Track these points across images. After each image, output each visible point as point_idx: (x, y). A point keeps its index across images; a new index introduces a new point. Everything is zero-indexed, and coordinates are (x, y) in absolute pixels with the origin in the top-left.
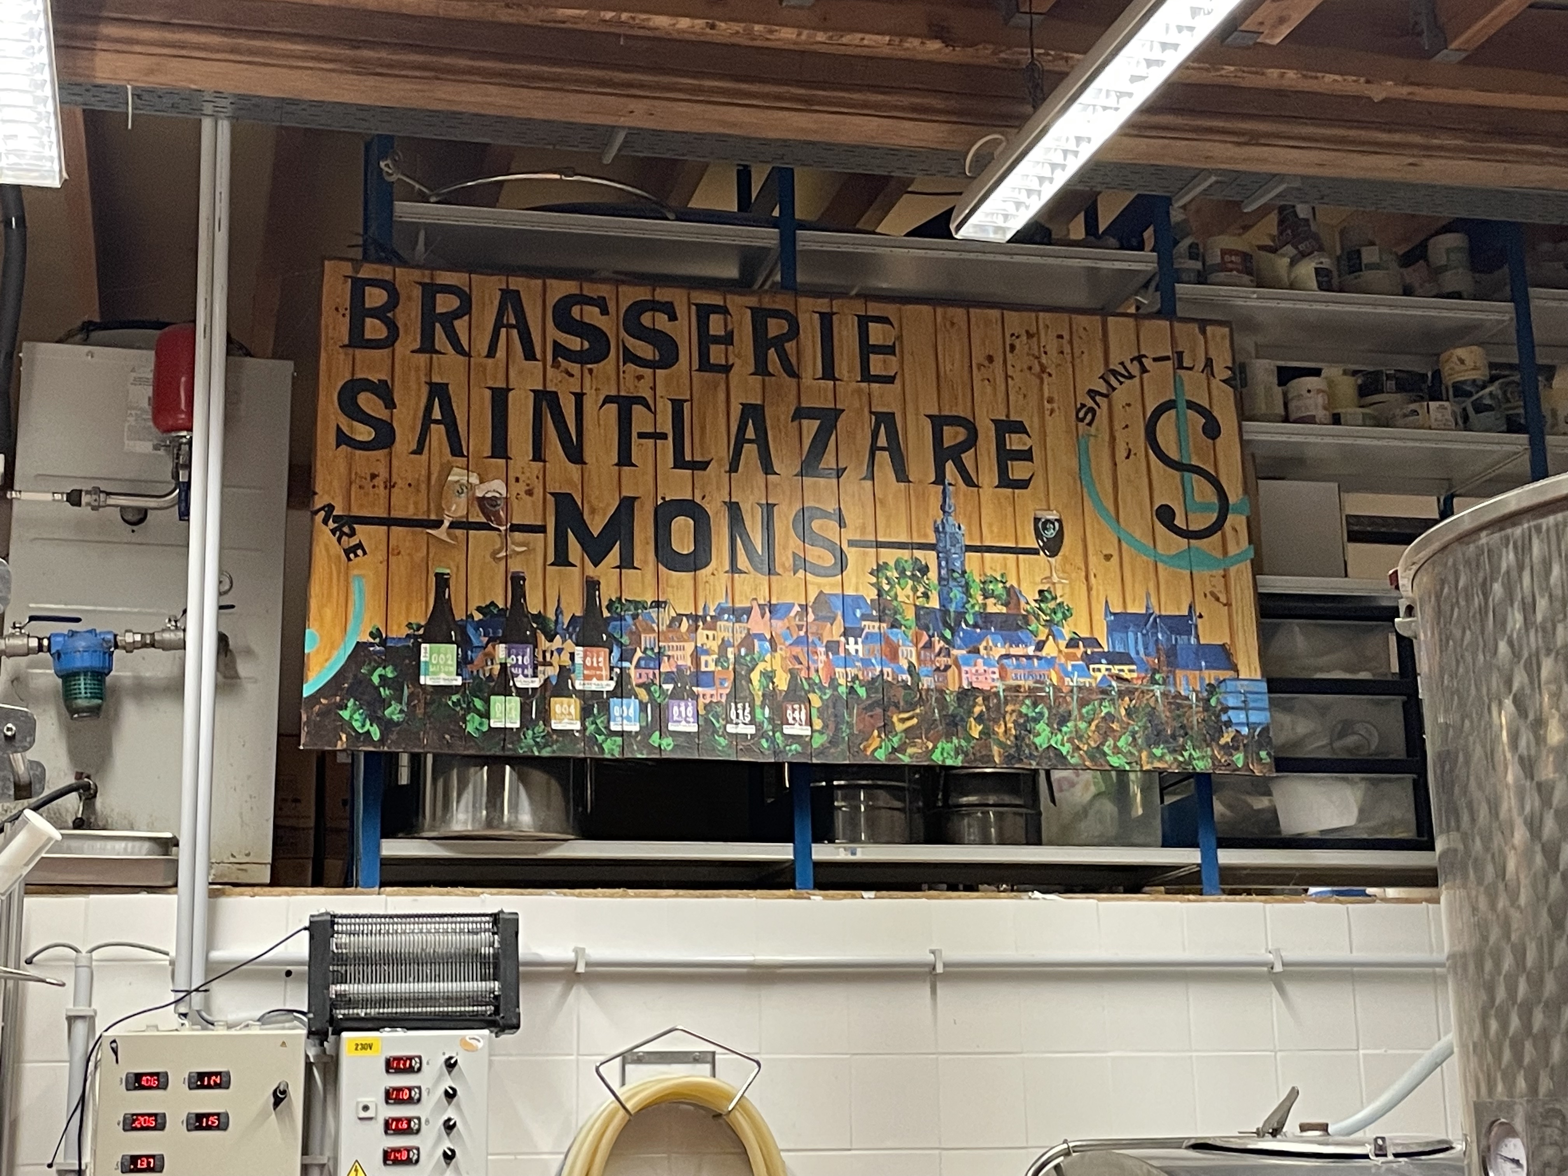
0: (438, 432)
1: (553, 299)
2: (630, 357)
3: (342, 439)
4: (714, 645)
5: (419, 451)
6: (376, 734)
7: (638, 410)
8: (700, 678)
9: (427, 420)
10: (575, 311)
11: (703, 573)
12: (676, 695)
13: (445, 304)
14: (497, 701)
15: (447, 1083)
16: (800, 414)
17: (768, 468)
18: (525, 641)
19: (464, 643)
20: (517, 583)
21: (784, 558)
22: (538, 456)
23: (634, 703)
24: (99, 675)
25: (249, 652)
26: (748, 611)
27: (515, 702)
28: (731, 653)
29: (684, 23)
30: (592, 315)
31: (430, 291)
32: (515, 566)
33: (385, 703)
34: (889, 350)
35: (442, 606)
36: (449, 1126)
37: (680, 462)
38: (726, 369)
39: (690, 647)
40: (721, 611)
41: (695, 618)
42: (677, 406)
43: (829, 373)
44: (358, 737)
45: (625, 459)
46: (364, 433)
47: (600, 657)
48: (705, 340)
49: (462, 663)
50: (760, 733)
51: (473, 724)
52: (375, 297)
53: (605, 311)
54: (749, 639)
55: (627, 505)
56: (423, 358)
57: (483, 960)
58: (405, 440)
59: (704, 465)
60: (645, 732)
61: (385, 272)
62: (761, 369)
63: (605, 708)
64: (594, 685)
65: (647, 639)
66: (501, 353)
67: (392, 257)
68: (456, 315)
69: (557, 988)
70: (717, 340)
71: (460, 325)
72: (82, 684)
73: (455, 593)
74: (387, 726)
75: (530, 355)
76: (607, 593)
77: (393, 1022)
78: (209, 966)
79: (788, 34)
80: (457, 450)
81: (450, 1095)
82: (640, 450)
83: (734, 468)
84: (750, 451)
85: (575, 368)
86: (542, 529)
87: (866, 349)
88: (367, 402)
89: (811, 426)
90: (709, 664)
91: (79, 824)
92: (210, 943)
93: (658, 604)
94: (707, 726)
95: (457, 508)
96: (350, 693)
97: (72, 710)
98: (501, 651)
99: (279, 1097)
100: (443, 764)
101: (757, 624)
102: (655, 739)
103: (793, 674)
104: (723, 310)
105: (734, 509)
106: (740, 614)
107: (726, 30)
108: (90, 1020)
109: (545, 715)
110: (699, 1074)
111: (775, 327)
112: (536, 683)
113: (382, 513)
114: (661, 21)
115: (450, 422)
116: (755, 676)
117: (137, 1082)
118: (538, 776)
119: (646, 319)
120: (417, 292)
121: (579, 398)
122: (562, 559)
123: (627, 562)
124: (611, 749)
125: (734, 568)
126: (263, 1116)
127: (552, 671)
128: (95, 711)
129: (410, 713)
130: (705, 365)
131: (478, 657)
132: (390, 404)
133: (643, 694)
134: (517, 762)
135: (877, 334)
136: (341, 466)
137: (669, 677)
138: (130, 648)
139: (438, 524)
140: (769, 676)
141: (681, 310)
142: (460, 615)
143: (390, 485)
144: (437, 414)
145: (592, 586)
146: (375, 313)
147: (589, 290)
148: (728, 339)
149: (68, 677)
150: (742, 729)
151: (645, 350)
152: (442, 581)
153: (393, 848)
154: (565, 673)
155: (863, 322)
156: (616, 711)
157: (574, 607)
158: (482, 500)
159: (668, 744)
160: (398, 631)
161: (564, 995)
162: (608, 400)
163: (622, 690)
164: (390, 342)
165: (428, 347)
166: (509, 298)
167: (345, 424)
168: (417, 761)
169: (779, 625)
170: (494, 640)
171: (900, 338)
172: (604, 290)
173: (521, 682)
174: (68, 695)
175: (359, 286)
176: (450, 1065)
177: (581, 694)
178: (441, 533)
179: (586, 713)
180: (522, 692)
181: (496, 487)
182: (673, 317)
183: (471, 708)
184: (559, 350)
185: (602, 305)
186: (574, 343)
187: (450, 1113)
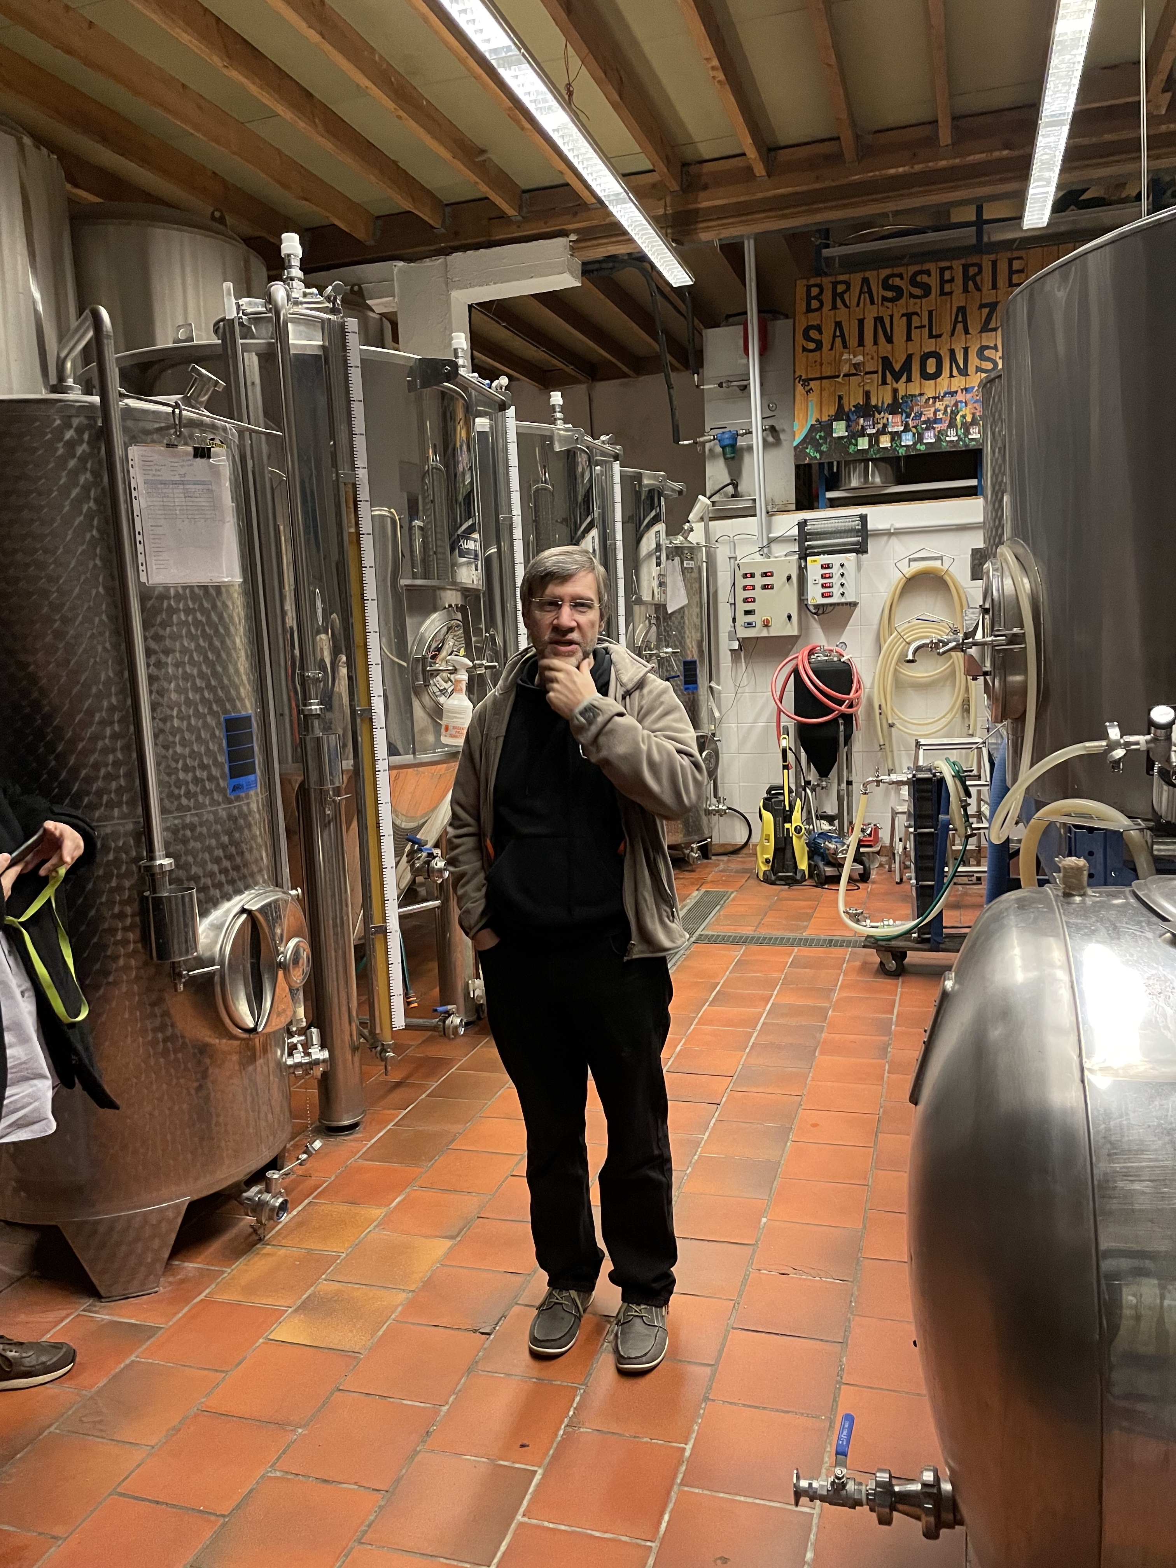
0: (838, 340)
1: (882, 277)
2: (912, 296)
3: (805, 349)
4: (942, 408)
5: (831, 349)
6: (818, 457)
7: (915, 317)
8: (936, 421)
9: (835, 336)
10: (890, 282)
11: (939, 380)
12: (927, 429)
13: (840, 288)
14: (860, 440)
15: (841, 571)
16: (982, 306)
17: (967, 332)
18: (870, 416)
19: (848, 420)
20: (867, 395)
21: (971, 369)
22: (876, 343)
23: (911, 434)
24: (733, 446)
25: (784, 430)
26: (956, 392)
27: (866, 439)
28: (949, 411)
29: (901, 170)
30: (897, 281)
31: (835, 284)
32: (867, 388)
33: (821, 445)
34: (1022, 271)
35: (841, 406)
36: (842, 585)
37: (931, 336)
38: (951, 293)
39: (933, 409)
40: (946, 394)
41: (935, 398)
42: (930, 313)
43: (994, 286)
44: (812, 458)
45: (909, 338)
46: (812, 346)
47: (898, 418)
48: (943, 282)
49: (848, 427)
50: (960, 439)
51: (852, 449)
52: (815, 291)
53: (902, 279)
54: (956, 405)
55: (909, 357)
56: (832, 312)
57: (858, 531)
58: (826, 346)
59: (940, 336)
60: (915, 444)
61: (818, 280)
62: (966, 290)
63: (900, 438)
64: (895, 429)
65: (916, 409)
66: (861, 304)
67: (820, 273)
68: (845, 292)
69: (885, 538)
70: (948, 281)
71: (846, 296)
72: (728, 450)
73: (845, 401)
74: (821, 453)
75: (872, 303)
76: (901, 393)
77: (824, 553)
78: (768, 538)
79: (943, 163)
80: (845, 347)
81: (842, 575)
82: (915, 333)
83: (953, 334)
84: (960, 326)
85: (890, 305)
86: (877, 372)
87: (1011, 272)
88: (813, 334)
89: (986, 311)
90: (940, 415)
91: (733, 496)
92: (769, 531)
93: (921, 395)
94: (939, 439)
95: (845, 369)
96: (809, 443)
97: (726, 459)
98: (861, 421)
99: (789, 578)
100: (847, 463)
101: (960, 397)
102: (918, 447)
103: (974, 414)
104: (950, 268)
105: (952, 352)
106: (953, 394)
107: (918, 168)
108: (735, 558)
109: (877, 442)
110: (937, 564)
111: (972, 271)
112: (874, 431)
113: (818, 375)
114: (892, 171)
115: (842, 336)
116: (958, 417)
117: (745, 576)
118: (882, 465)
119: (918, 279)
120: (830, 286)
121: (891, 317)
122: (884, 383)
123: (909, 380)
124: (902, 452)
125: (952, 376)
126: (784, 585)
127: (880, 426)
128: (733, 458)
129: (829, 449)
130: (942, 293)
131: (853, 424)
132: (821, 333)
133: (914, 430)
134: (872, 460)
135: (1016, 265)
136: (804, 359)
137: (924, 422)
138: (743, 435)
139: (838, 376)
140: (964, 417)
141: (933, 273)
142: (846, 409)
143: (821, 364)
144: (838, 334)
145: (895, 391)
146: (815, 298)
147: (896, 271)
148: (952, 280)
149: (723, 448)
150: (952, 438)
151: (917, 291)
152: (840, 398)
153: (830, 495)
154: (885, 426)
155: (1010, 261)
156: (903, 437)
157: (888, 400)
158: (854, 364)
159: (923, 448)
160: (825, 418)
161: (888, 541)
162: (903, 315)
163: (907, 429)
164: (819, 309)
165: (834, 307)
166: (865, 281)
167: (805, 343)
168: (838, 463)
169: (969, 396)
170: (859, 417)
171: (1027, 265)
172: (901, 270)
173: (869, 431)
174: (724, 453)
175: (809, 288)
176: (842, 565)
177: (890, 433)
178: (840, 380)
179: (892, 440)
180: (869, 435)
181: (860, 358)
182: (929, 275)
183: (851, 443)
184: (884, 299)
185: (901, 276)
186: (889, 294)
187: (843, 581)
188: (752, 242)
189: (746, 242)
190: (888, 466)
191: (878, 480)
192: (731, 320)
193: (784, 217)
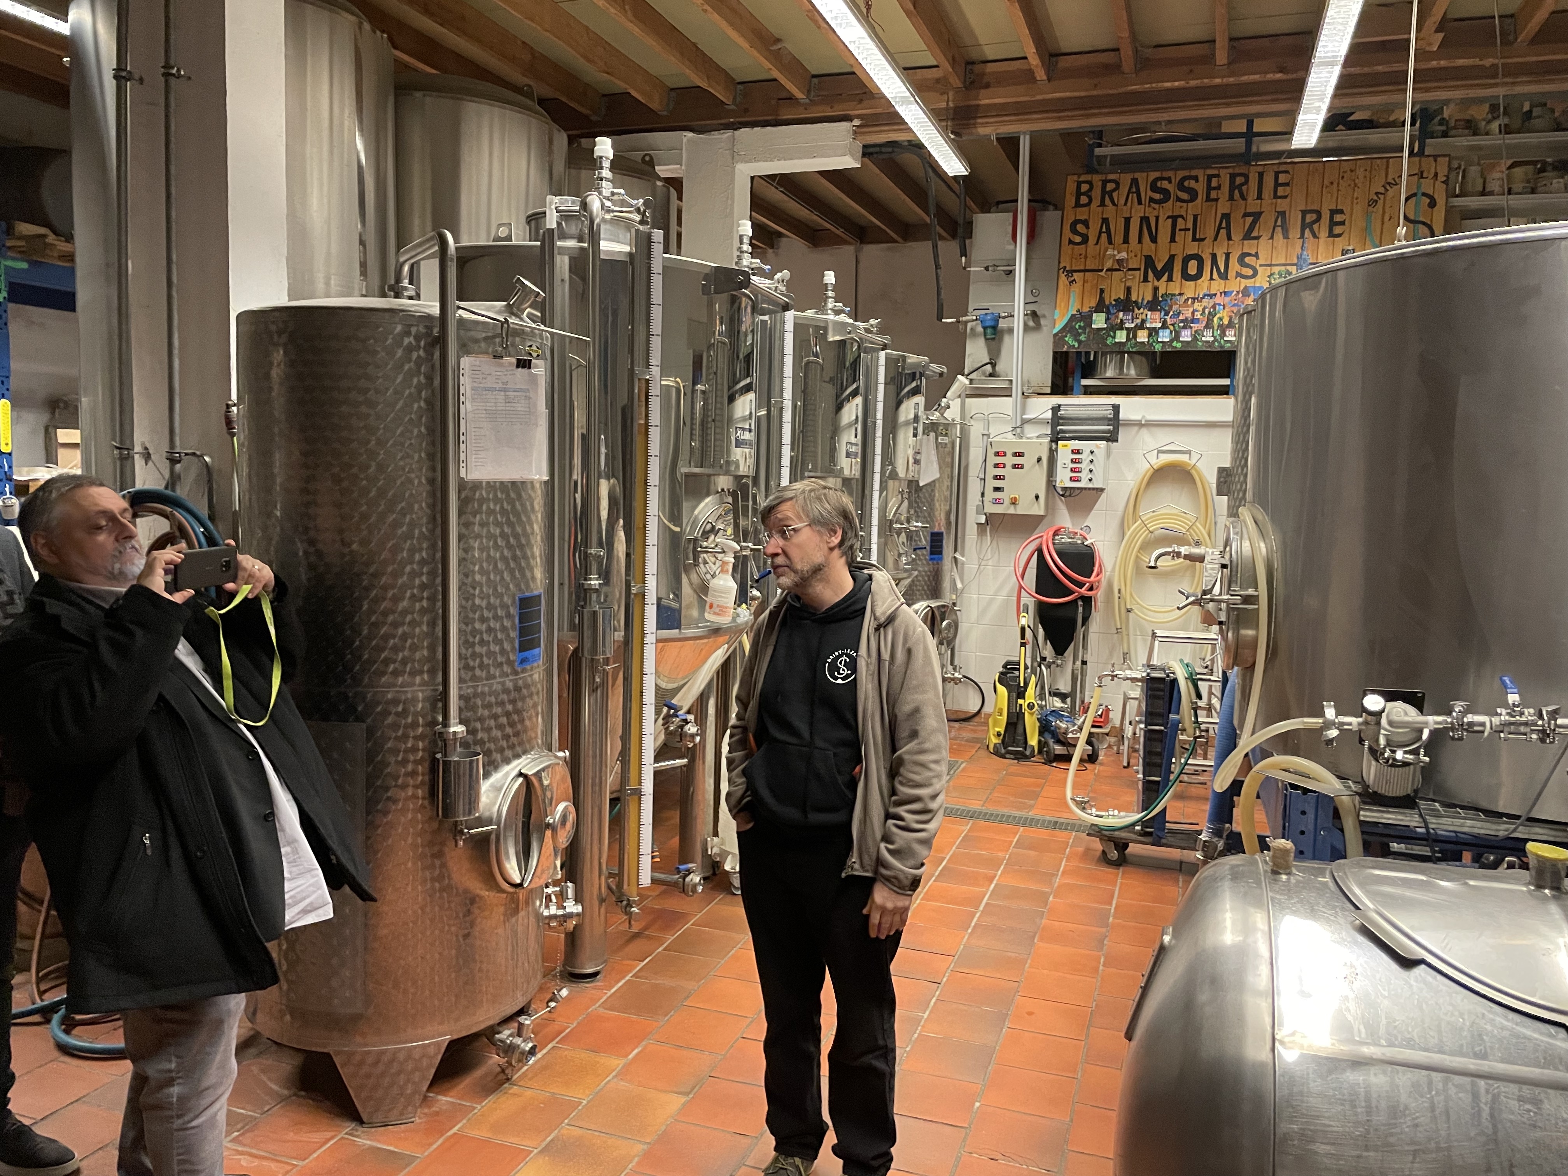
0: (1104, 236)
1: (1151, 178)
2: (1179, 199)
3: (1071, 242)
4: (1201, 309)
5: (1097, 244)
6: (1076, 345)
7: (1180, 220)
8: (1193, 321)
9: (1100, 232)
10: (1159, 184)
11: (1199, 281)
12: (1184, 327)
13: (1110, 186)
14: (1118, 333)
15: (1091, 457)
16: (1246, 215)
17: (1229, 238)
18: (1129, 310)
19: (1108, 313)
20: (1128, 290)
21: (1231, 274)
22: (1140, 242)
23: (1168, 331)
24: (994, 328)
25: (1044, 316)
26: (1215, 295)
27: (1125, 332)
28: (1207, 311)
29: (1176, 84)
30: (1165, 184)
31: (1105, 182)
32: (1128, 284)
33: (1080, 335)
34: (1287, 184)
35: (1101, 300)
36: (1091, 471)
37: (1194, 239)
38: (1217, 200)
39: (1191, 310)
40: (1205, 295)
41: (1194, 299)
42: (1195, 217)
43: (1259, 197)
44: (1070, 346)
45: (1173, 240)
46: (1078, 239)
47: (1157, 315)
48: (1209, 188)
49: (1107, 319)
50: (1215, 340)
51: (1109, 341)
52: (1085, 187)
53: (1170, 182)
54: (1214, 307)
55: (1172, 257)
56: (1101, 209)
57: (1110, 419)
58: (1092, 240)
59: (1203, 240)
60: (1172, 341)
61: (1088, 177)
62: (1231, 198)
63: (1157, 333)
64: (1153, 325)
65: (1175, 308)
66: (1129, 204)
67: (1091, 170)
68: (1114, 190)
69: (1136, 428)
70: (1214, 188)
71: (1115, 194)
72: (989, 331)
73: (1106, 295)
74: (1080, 342)
75: (1140, 203)
76: (1162, 291)
77: (1075, 438)
78: (1022, 419)
79: (1218, 81)
80: (1110, 242)
81: (1092, 461)
82: (1179, 236)
83: (1215, 239)
84: (1223, 232)
85: (1156, 206)
86: (1139, 269)
87: (1277, 185)
88: (1080, 228)
89: (1249, 220)
90: (1198, 315)
91: (991, 375)
92: (1023, 412)
93: (1181, 294)
94: (1195, 339)
95: (1109, 264)
96: (1069, 332)
97: (986, 339)
98: (1121, 314)
99: (1039, 460)
100: (1104, 354)
101: (1218, 299)
102: (1175, 344)
103: (1231, 317)
104: (1218, 176)
105: (1214, 256)
106: (1212, 296)
107: (1193, 83)
108: (988, 436)
109: (1135, 337)
110: (1184, 458)
111: (1239, 180)
112: (1133, 325)
113: (1082, 268)
114: (1168, 85)
115: (1108, 231)
116: (1215, 319)
117: (997, 454)
118: (1137, 357)
119: (1186, 184)
120: (1100, 183)
121: (1157, 218)
122: (1146, 280)
123: (1170, 279)
124: (1158, 348)
125: (1212, 279)
126: (1034, 466)
127: (1139, 321)
128: (993, 339)
129: (1088, 338)
130: (1208, 199)
131: (1113, 317)
132: (1088, 227)
133: (1171, 328)
134: (1129, 353)
135: (1282, 178)
136: (1070, 252)
137: (1182, 321)
138: (1004, 318)
139: (1102, 270)
140: (1221, 319)
141: (1201, 179)
142: (1107, 303)
143: (1086, 257)
144: (1104, 230)
145: (1156, 289)
146: (1084, 194)
147: (1166, 174)
148: (1218, 188)
149: (985, 328)
150: (1208, 339)
151: (1185, 196)
152: (1102, 291)
153: (1085, 382)
154: (1143, 321)
155: (1277, 174)
156: (1161, 334)
157: (1149, 297)
158: (1118, 261)
159: (1179, 345)
160: (1086, 309)
161: (1138, 432)
162: (1169, 217)
163: (1164, 326)
164: (1089, 204)
165: (1102, 204)
166: (1135, 182)
167: (1071, 236)
168: (1095, 353)
169: (1227, 299)
170: (1119, 311)
171: (1293, 178)
172: (1170, 174)
173: (1127, 325)
174: (985, 334)
175: (1079, 184)
176: (1092, 452)
177: (1148, 329)
178: (1102, 274)
179: (1150, 335)
180: (1127, 329)
181: (1124, 255)
182: (1197, 181)
183: (1109, 335)
184: (1152, 200)
185: (1169, 180)
186: (1157, 196)
187: (1092, 467)
188: (1028, 137)
189: (1022, 138)
190: (1144, 359)
191: (1133, 372)
192: (1001, 206)
193: (1060, 119)
